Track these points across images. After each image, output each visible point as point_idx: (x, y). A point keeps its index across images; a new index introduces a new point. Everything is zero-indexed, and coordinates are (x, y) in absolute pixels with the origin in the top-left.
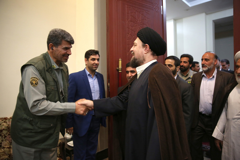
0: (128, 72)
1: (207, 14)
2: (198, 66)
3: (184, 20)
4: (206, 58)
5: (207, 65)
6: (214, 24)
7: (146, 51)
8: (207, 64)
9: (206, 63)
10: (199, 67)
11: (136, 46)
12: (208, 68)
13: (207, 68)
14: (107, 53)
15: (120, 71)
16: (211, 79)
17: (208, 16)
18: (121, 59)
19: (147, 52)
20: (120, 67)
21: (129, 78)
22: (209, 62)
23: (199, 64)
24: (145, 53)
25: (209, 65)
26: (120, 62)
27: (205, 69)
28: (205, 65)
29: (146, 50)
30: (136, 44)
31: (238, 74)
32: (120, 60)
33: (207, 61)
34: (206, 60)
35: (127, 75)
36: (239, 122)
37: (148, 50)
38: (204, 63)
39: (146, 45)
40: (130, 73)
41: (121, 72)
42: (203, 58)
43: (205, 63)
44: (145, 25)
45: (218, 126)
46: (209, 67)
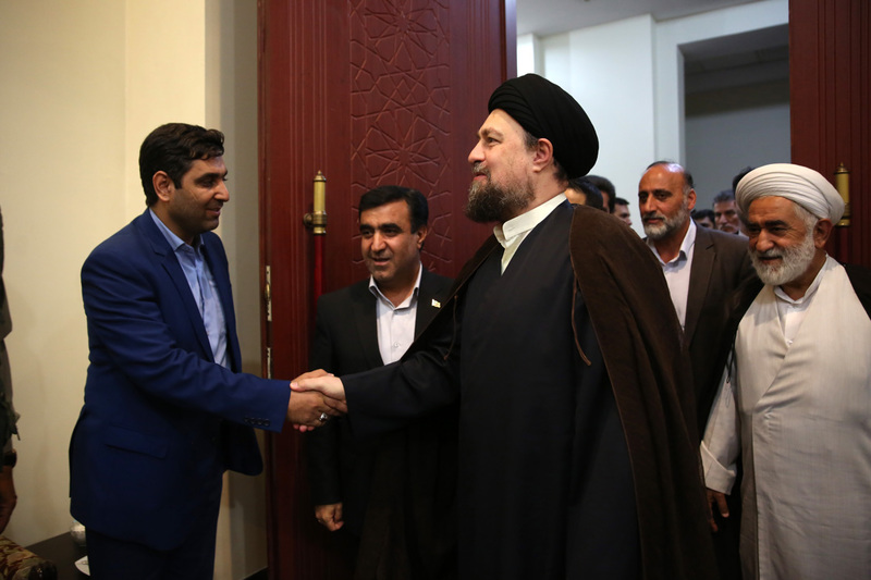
0: (368, 230)
1: (657, 20)
2: (624, 211)
3: (575, 37)
4: (657, 187)
5: (663, 216)
6: (682, 58)
7: (539, 164)
8: (662, 212)
9: (662, 205)
10: (626, 215)
11: (500, 142)
12: (669, 227)
13: (664, 227)
14: (260, 148)
15: (319, 231)
16: (675, 264)
17: (662, 28)
18: (323, 174)
19: (543, 166)
20: (319, 210)
21: (373, 256)
22: (671, 201)
23: (629, 206)
24: (536, 172)
25: (672, 214)
26: (319, 189)
27: (656, 230)
28: (656, 216)
29: (539, 161)
30: (500, 134)
31: (760, 252)
32: (319, 178)
33: (661, 200)
34: (660, 194)
35: (365, 243)
36: (773, 418)
37: (546, 162)
38: (653, 209)
39: (542, 143)
40: (377, 235)
41: (322, 235)
42: (648, 187)
43: (658, 208)
44: (429, 34)
45: (710, 441)
46: (672, 223)
